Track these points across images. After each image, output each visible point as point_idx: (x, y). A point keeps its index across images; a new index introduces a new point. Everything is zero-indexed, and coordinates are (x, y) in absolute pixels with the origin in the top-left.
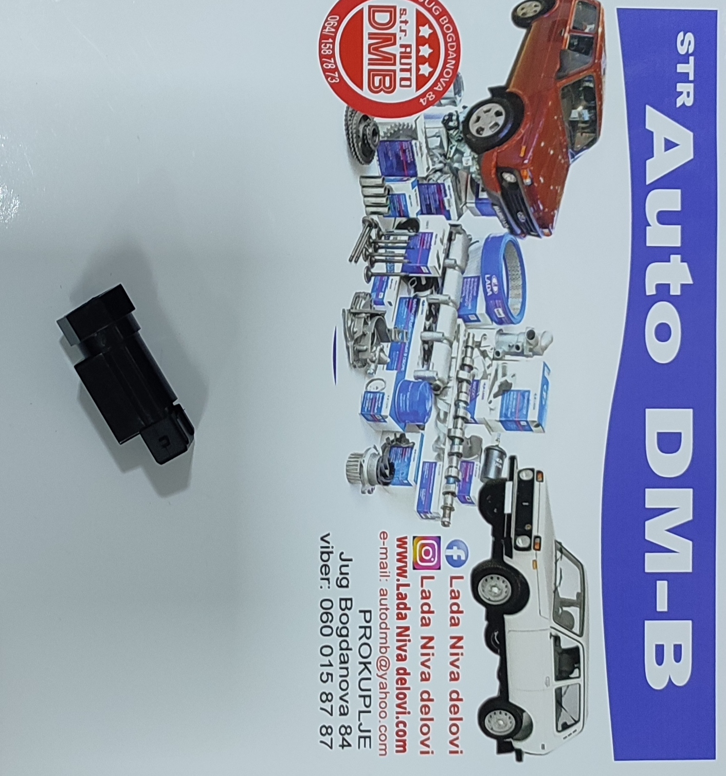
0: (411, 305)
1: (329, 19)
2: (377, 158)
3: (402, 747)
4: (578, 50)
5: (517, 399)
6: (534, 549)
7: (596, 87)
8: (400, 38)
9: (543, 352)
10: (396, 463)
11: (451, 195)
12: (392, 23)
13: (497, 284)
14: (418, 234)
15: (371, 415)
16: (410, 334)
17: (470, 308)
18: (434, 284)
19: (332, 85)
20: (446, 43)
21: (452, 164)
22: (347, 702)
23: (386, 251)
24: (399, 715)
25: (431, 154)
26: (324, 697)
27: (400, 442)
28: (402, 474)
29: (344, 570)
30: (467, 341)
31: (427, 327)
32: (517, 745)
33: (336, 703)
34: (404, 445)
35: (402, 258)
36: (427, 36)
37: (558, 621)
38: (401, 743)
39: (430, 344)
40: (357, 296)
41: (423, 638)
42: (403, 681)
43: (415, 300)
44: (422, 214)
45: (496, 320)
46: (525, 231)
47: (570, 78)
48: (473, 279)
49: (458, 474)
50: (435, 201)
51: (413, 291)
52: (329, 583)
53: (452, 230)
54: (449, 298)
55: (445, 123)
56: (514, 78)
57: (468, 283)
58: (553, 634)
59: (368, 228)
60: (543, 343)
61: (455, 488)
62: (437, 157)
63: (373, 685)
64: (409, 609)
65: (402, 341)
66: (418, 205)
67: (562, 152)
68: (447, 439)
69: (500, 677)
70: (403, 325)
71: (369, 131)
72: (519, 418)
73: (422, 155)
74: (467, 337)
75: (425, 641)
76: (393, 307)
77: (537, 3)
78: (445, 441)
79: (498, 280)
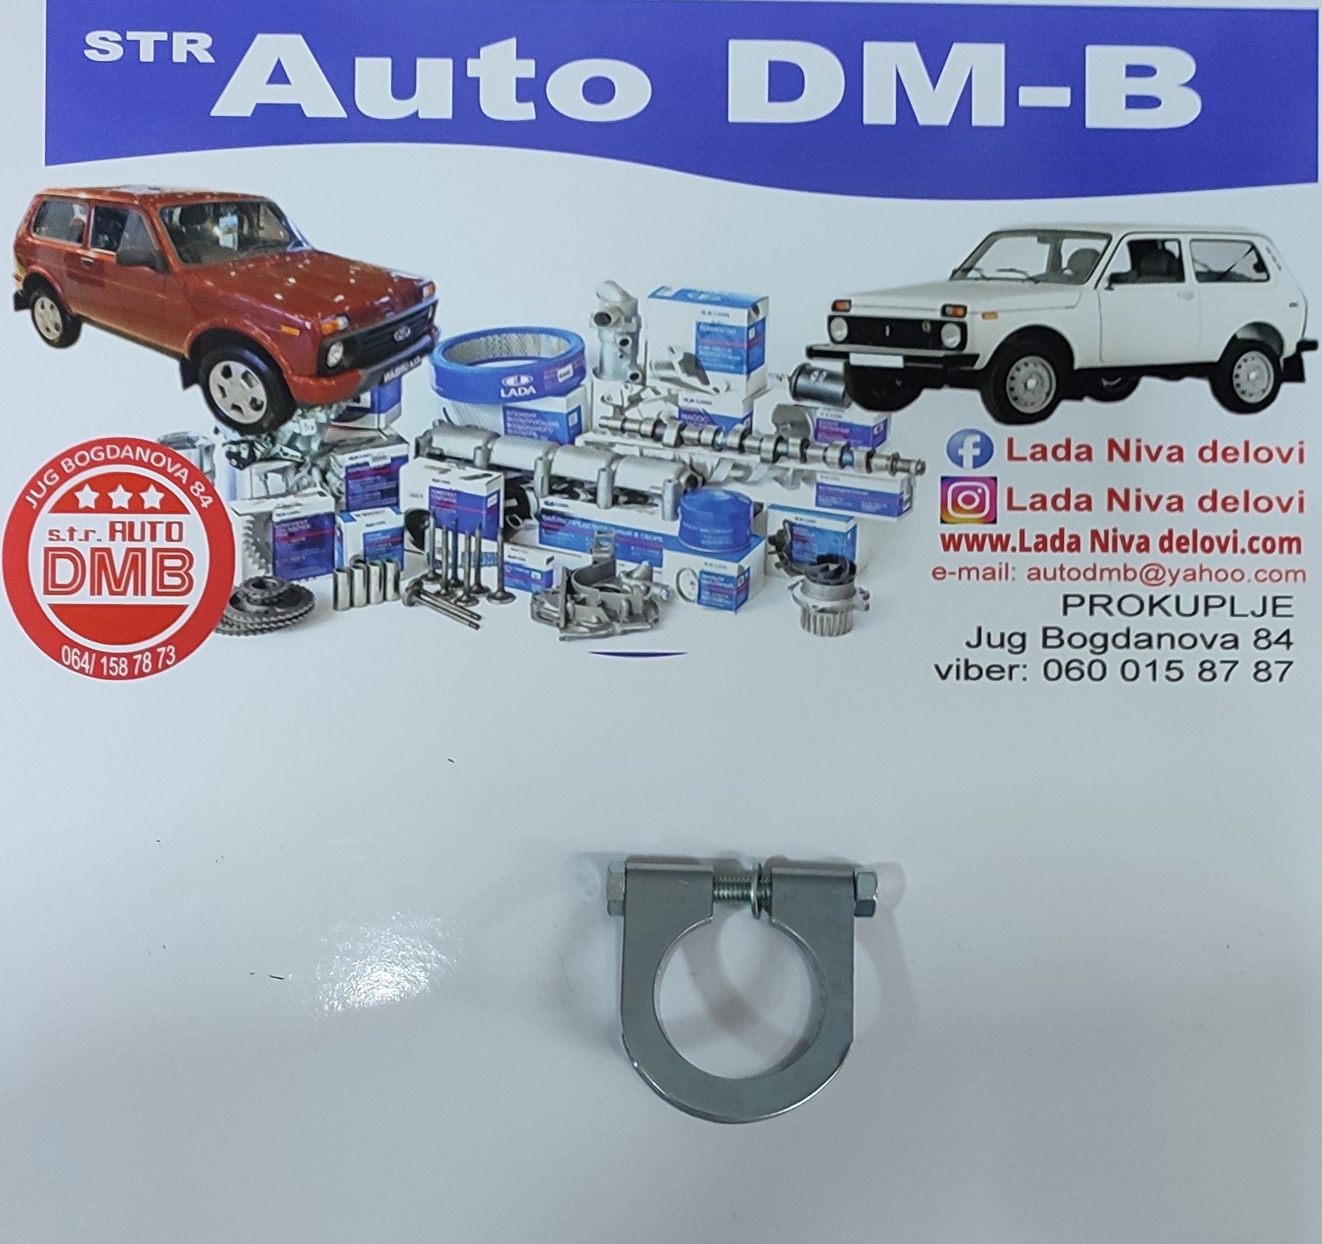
0: (552, 524)
1: (67, 663)
2: (303, 580)
3: (1292, 543)
4: (117, 235)
5: (710, 345)
6: (964, 315)
7: (181, 203)
8: (99, 540)
9: (632, 298)
10: (818, 552)
11: (366, 456)
12: (73, 555)
13: (516, 378)
14: (431, 512)
15: (738, 593)
16: (602, 527)
17: (556, 424)
18: (516, 484)
20: (107, 462)
21: (312, 453)
22: (1215, 636)
23: (461, 566)
24: (1239, 550)
25: (295, 489)
26: (1207, 675)
27: (783, 544)
28: (836, 541)
29: (996, 640)
30: (613, 429)
31: (590, 497)
32: (1290, 349)
34: (788, 538)
35: (473, 539)
36: (96, 495)
37: (1086, 275)
38: (1286, 544)
39: (617, 492)
40: (538, 616)
41: (1111, 508)
42: (1182, 541)
43: (544, 517)
44: (397, 504)
45: (578, 378)
46: (426, 328)
47: (166, 247)
48: (509, 419)
49: (836, 446)
50: (375, 482)
51: (528, 522)
52: (1017, 666)
53: (425, 454)
54: (541, 459)
55: (242, 464)
56: (166, 346)
57: (515, 426)
58: (1107, 285)
59: (423, 597)
60: (616, 298)
61: (861, 451)
62: (301, 479)
63: (1188, 592)
64: (1062, 531)
65: (613, 541)
66: (383, 512)
67: (292, 262)
68: (778, 464)
69: (1177, 377)
71: (257, 595)
72: (742, 342)
73: (299, 505)
74: (606, 430)
75: (1115, 504)
76: (556, 556)
77: (38, 305)
78: (782, 468)
79: (511, 375)
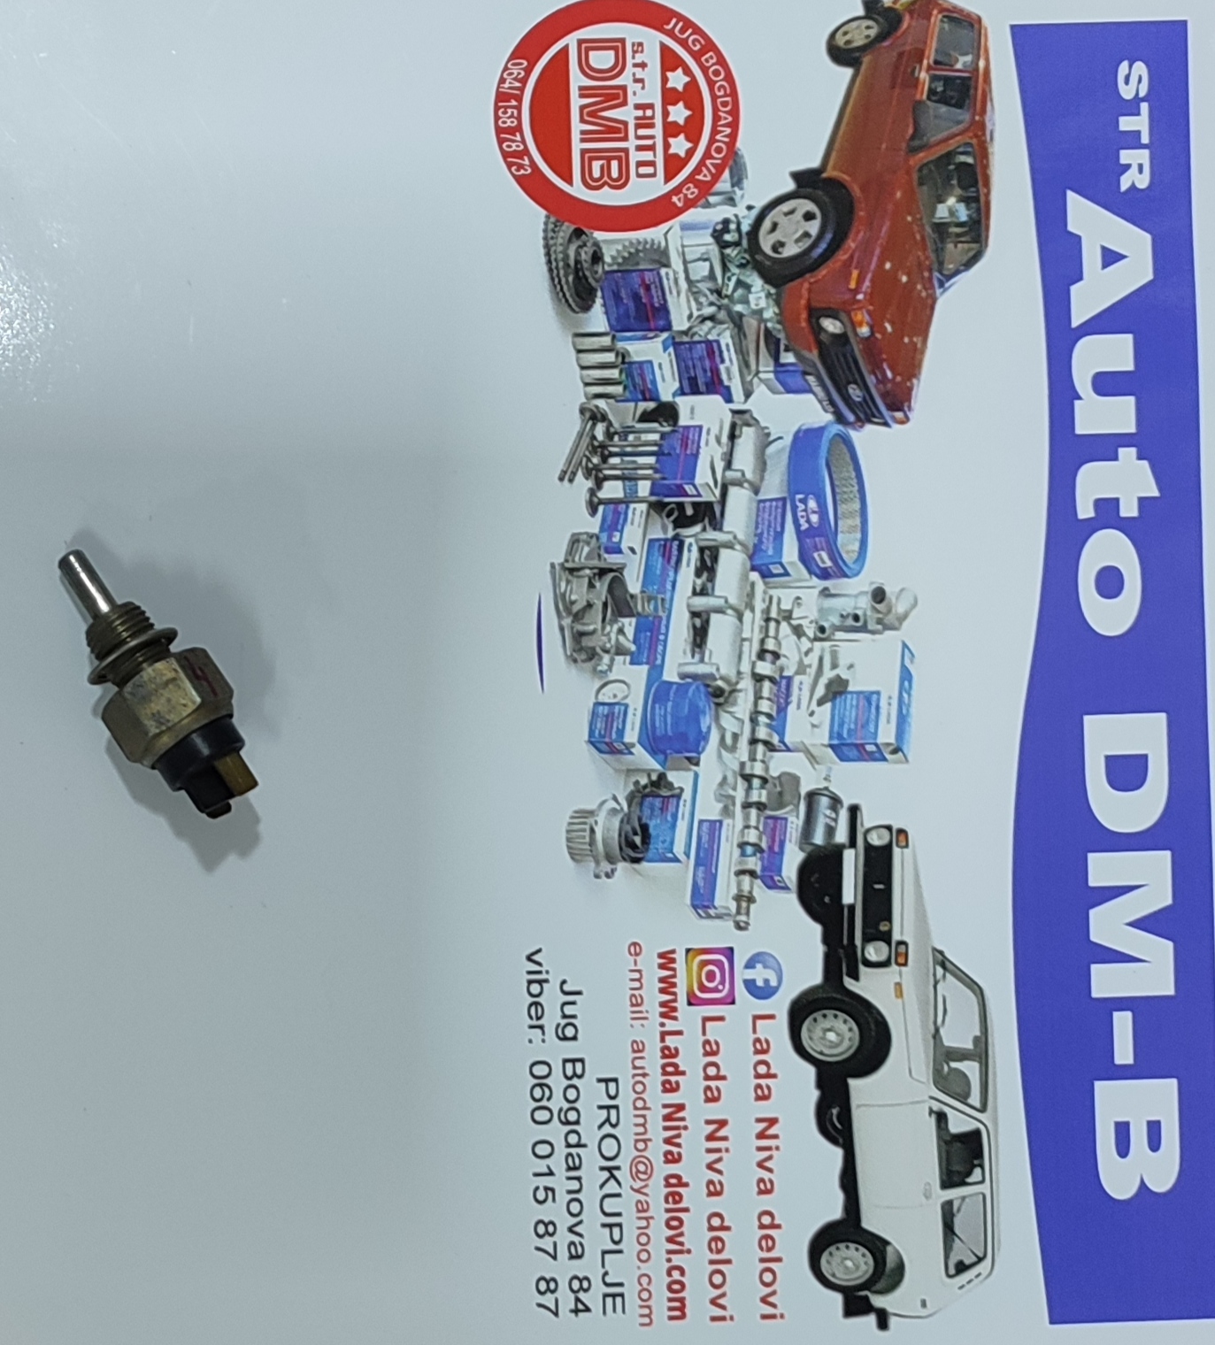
0: (669, 551)
1: (509, 66)
2: (602, 301)
3: (679, 1310)
4: (944, 100)
5: (858, 707)
6: (898, 964)
7: (979, 163)
8: (635, 93)
9: (901, 624)
10: (652, 824)
11: (731, 360)
12: (619, 68)
13: (816, 509)
14: (676, 429)
15: (606, 743)
16: (668, 602)
17: (770, 552)
18: (708, 514)
19: (520, 180)
20: (714, 98)
21: (731, 305)
22: (580, 1235)
23: (622, 460)
24: (673, 1257)
25: (695, 290)
26: (541, 1229)
27: (658, 788)
28: (663, 842)
29: (569, 1010)
30: (768, 610)
31: (698, 589)
32: (878, 1301)
33: (563, 1238)
34: (664, 792)
35: (650, 472)
36: (680, 88)
37: (944, 1087)
38: (677, 1304)
39: (704, 616)
40: (575, 541)
41: (708, 1122)
42: (677, 1197)
43: (676, 543)
44: (683, 394)
45: (818, 572)
46: (862, 416)
47: (933, 150)
48: (774, 503)
49: (760, 839)
50: (705, 371)
51: (670, 527)
52: (543, 1033)
53: (735, 420)
54: (735, 537)
55: (718, 235)
56: (834, 155)
57: (767, 510)
58: (935, 1109)
59: (590, 423)
60: (900, 608)
61: (756, 864)
62: (706, 296)
63: (625, 1206)
64: (683, 1073)
65: (655, 614)
66: (674, 379)
67: (923, 278)
68: (740, 780)
69: (844, 1186)
70: (655, 587)
71: (585, 256)
72: (862, 739)
73: (679, 293)
74: (767, 603)
75: (713, 1127)
76: (637, 557)
77: (870, 23)
78: (736, 783)
79: (818, 503)
